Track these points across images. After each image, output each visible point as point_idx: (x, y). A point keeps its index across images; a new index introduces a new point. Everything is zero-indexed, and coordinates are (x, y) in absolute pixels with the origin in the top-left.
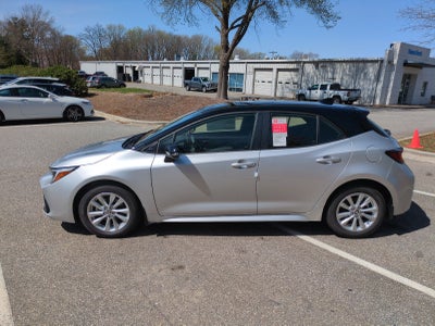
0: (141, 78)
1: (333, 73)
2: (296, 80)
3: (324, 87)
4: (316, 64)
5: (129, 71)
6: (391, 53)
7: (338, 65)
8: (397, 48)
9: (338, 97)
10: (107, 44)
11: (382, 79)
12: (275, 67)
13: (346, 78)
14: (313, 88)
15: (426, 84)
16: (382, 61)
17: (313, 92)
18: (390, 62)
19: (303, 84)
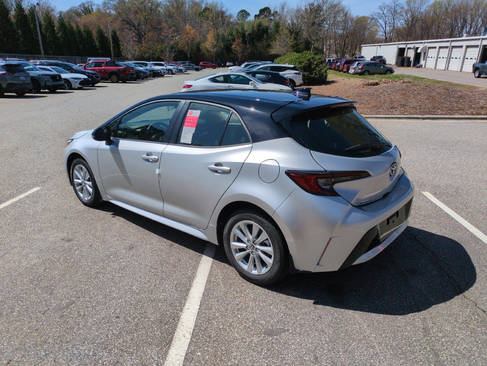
0: (422, 62)
5: (411, 54)
10: (400, 23)
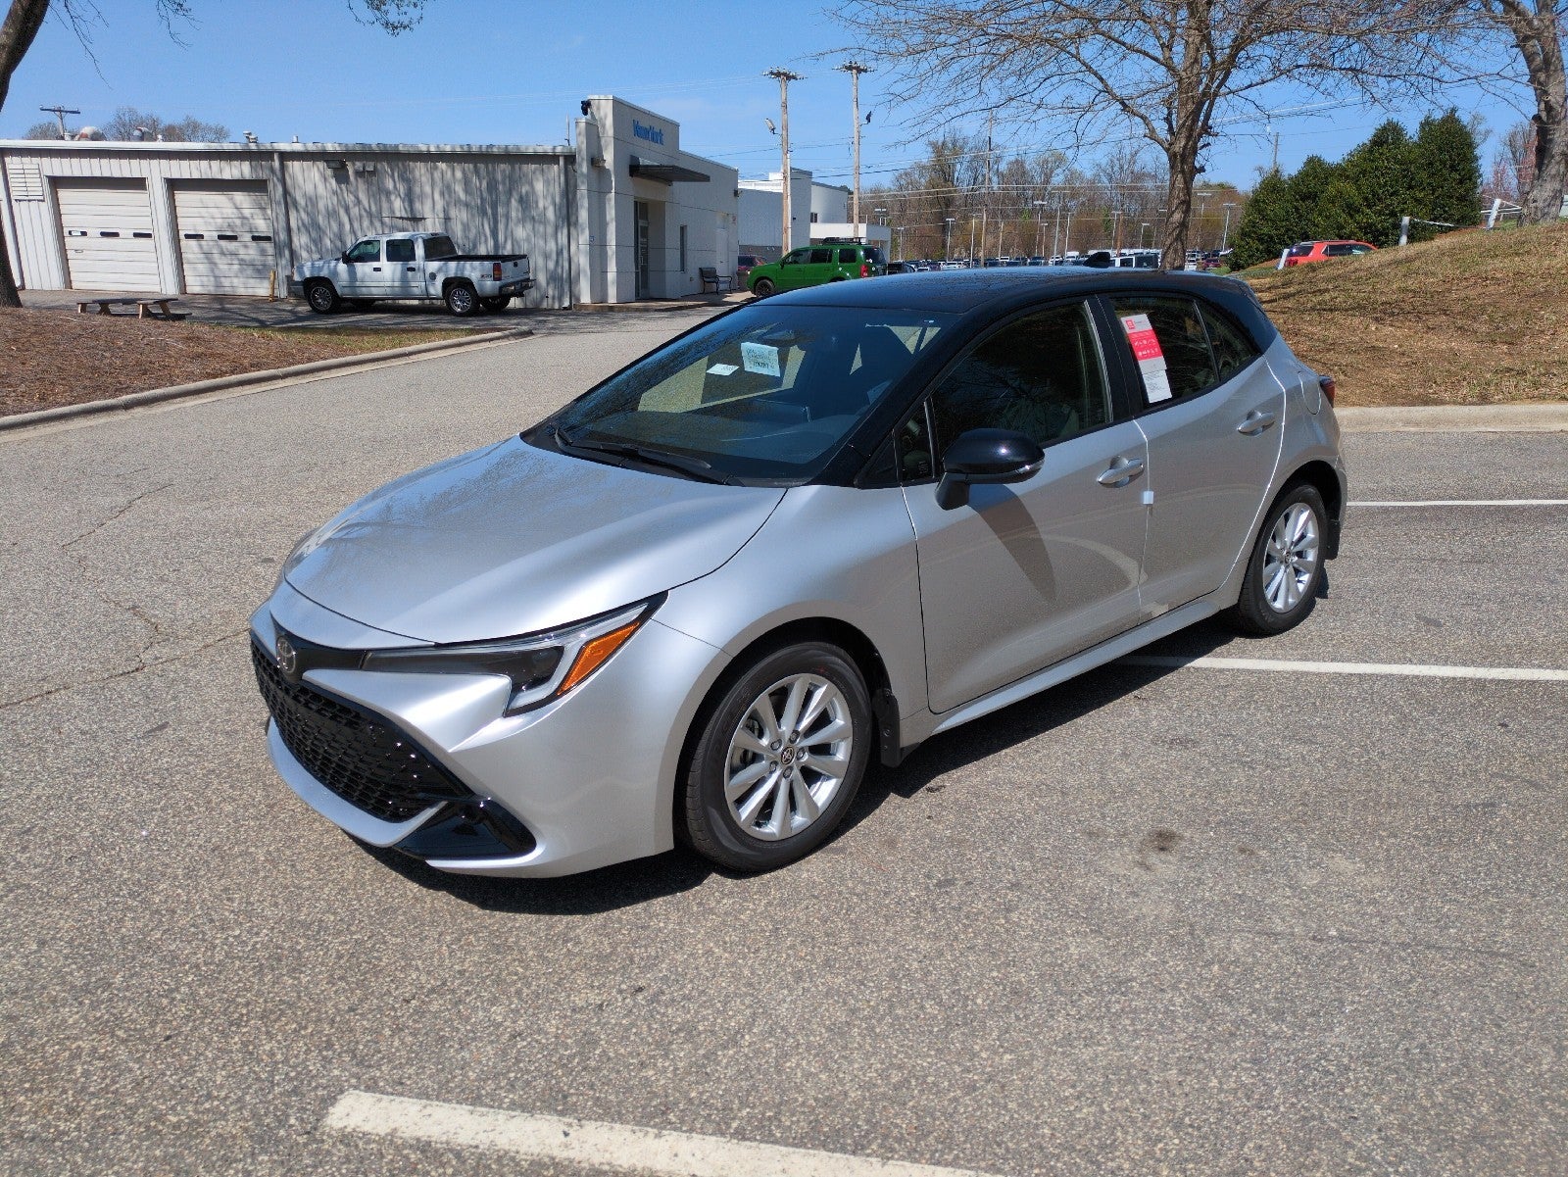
1: (410, 198)
2: (262, 226)
3: (400, 251)
4: (337, 162)
6: (593, 131)
7: (420, 170)
8: (605, 112)
9: (464, 283)
11: (583, 215)
12: (156, 172)
13: (460, 215)
14: (360, 254)
15: (683, 229)
16: (570, 159)
17: (363, 269)
18: (596, 162)
19: (300, 241)
